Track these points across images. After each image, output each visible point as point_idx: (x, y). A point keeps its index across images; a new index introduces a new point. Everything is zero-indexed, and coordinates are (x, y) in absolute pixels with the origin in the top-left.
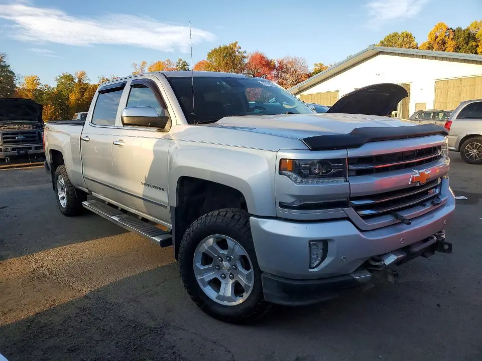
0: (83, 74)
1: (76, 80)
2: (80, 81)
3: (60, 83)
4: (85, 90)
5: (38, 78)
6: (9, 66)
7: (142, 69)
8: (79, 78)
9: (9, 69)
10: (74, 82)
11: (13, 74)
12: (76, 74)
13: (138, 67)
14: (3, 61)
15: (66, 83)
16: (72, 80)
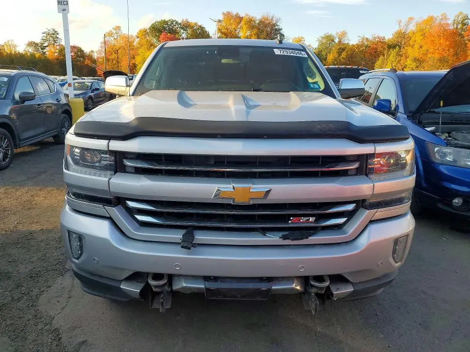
0: (344, 34)
1: (337, 40)
2: (340, 42)
3: (321, 44)
4: (344, 50)
5: (304, 40)
6: (281, 29)
7: (407, 25)
8: (339, 39)
9: (281, 32)
10: (335, 42)
11: (284, 36)
12: (337, 34)
13: (402, 24)
14: (277, 25)
15: (327, 44)
16: (333, 41)
